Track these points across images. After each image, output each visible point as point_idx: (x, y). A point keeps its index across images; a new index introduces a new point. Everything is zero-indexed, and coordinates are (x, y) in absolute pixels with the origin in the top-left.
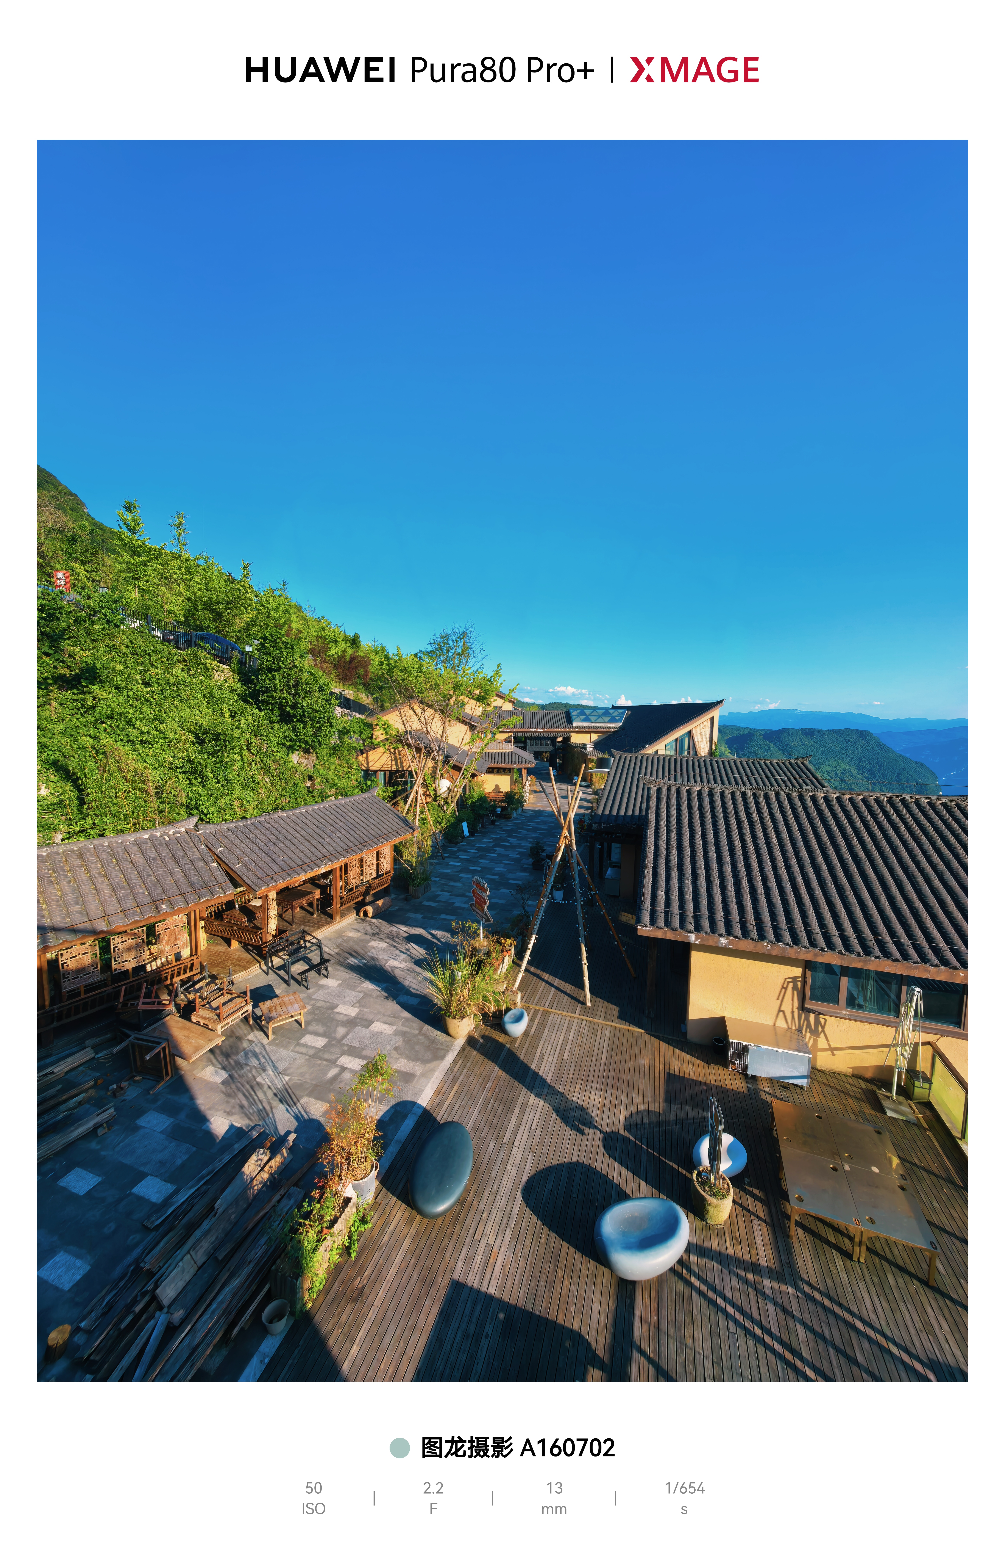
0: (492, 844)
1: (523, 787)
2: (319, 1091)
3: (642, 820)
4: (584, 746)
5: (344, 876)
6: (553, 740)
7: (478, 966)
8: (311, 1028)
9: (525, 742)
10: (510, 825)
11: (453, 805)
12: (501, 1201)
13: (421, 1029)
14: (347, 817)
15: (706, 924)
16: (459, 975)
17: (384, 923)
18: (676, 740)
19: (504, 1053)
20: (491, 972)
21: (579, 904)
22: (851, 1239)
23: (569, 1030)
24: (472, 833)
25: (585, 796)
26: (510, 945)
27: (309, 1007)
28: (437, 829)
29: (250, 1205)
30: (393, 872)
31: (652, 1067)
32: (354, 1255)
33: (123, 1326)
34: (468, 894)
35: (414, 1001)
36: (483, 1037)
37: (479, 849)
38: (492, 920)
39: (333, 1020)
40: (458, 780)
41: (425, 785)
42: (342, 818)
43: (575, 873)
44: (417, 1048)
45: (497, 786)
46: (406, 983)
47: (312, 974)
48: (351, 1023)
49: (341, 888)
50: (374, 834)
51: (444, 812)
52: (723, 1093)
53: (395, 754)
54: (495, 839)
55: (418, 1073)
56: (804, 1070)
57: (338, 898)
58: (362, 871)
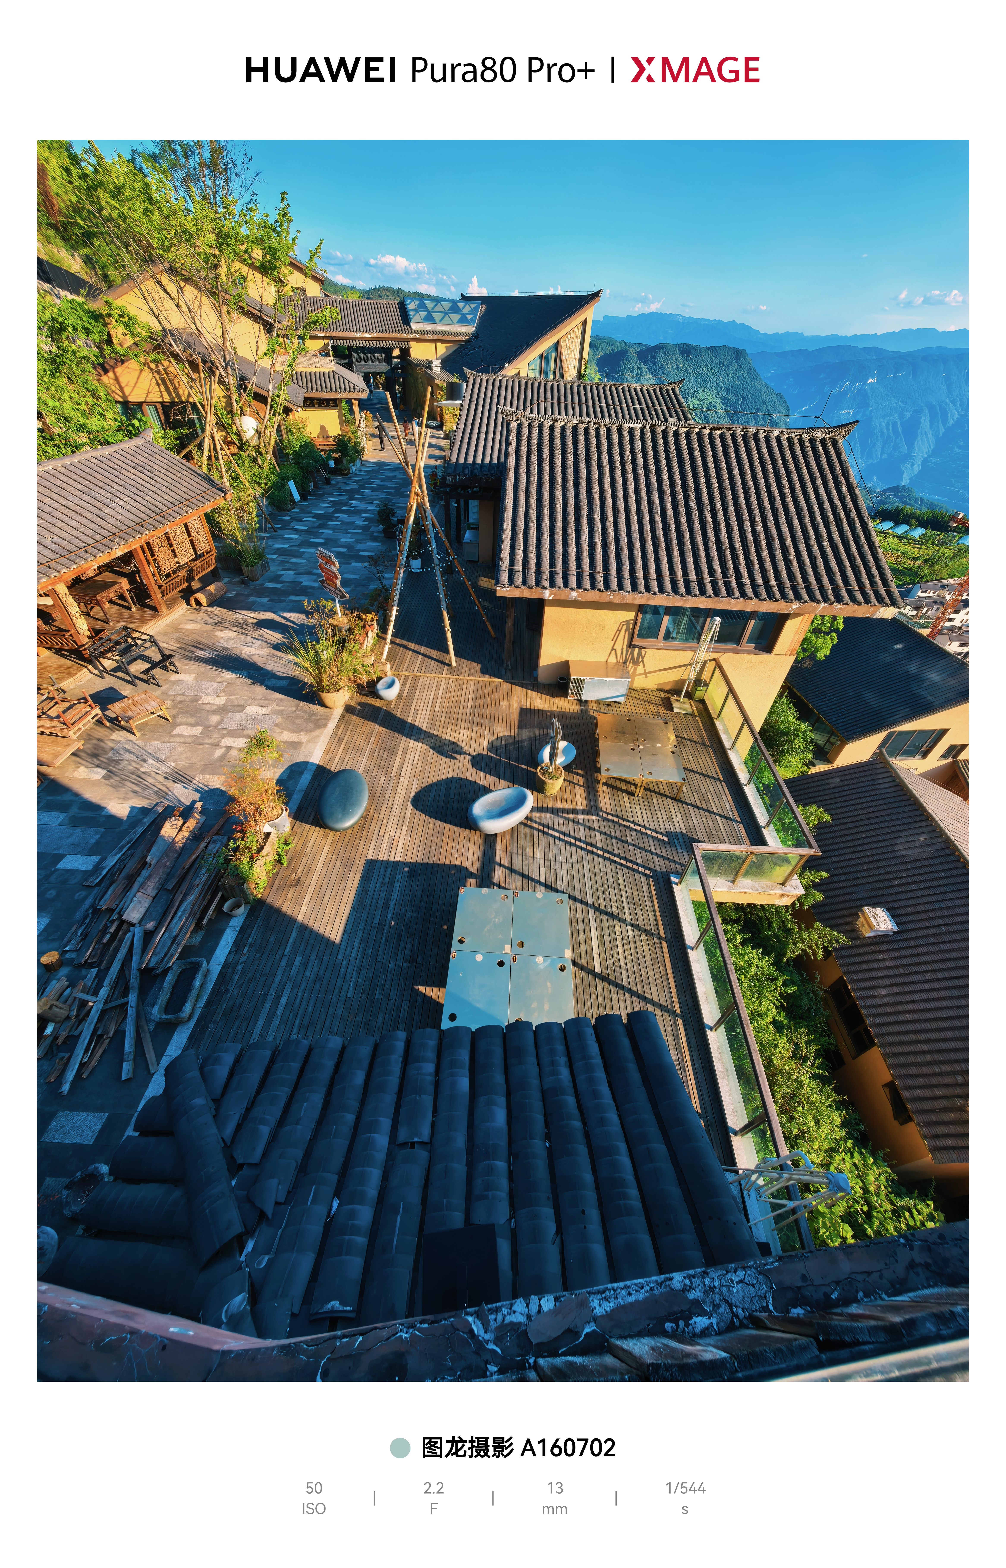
0: (331, 510)
1: (358, 428)
2: (211, 768)
3: (500, 469)
4: (429, 365)
5: (151, 559)
6: (387, 352)
7: (343, 643)
8: (179, 720)
9: (349, 356)
10: (351, 485)
11: (269, 456)
12: (396, 811)
13: (297, 706)
14: (123, 477)
15: (559, 580)
16: (325, 655)
17: (225, 611)
18: (541, 355)
19: (382, 714)
20: (357, 646)
21: (438, 571)
22: (636, 785)
23: (438, 688)
24: (304, 497)
25: (435, 441)
26: (372, 620)
27: (168, 703)
28: (257, 491)
29: (180, 854)
30: (215, 550)
31: (509, 706)
32: (285, 864)
33: (105, 941)
34: (315, 571)
35: (284, 683)
36: (360, 704)
37: (316, 516)
38: (348, 596)
39: (201, 710)
40: (267, 418)
41: (221, 425)
42: (117, 480)
43: (431, 536)
44: (298, 721)
45: (323, 428)
46: (269, 668)
47: (157, 672)
48: (222, 710)
49: (154, 575)
50: (172, 500)
51: (260, 467)
52: (562, 716)
53: (159, 372)
54: (334, 503)
55: (304, 740)
56: (623, 690)
57: (156, 588)
58: (173, 551)
